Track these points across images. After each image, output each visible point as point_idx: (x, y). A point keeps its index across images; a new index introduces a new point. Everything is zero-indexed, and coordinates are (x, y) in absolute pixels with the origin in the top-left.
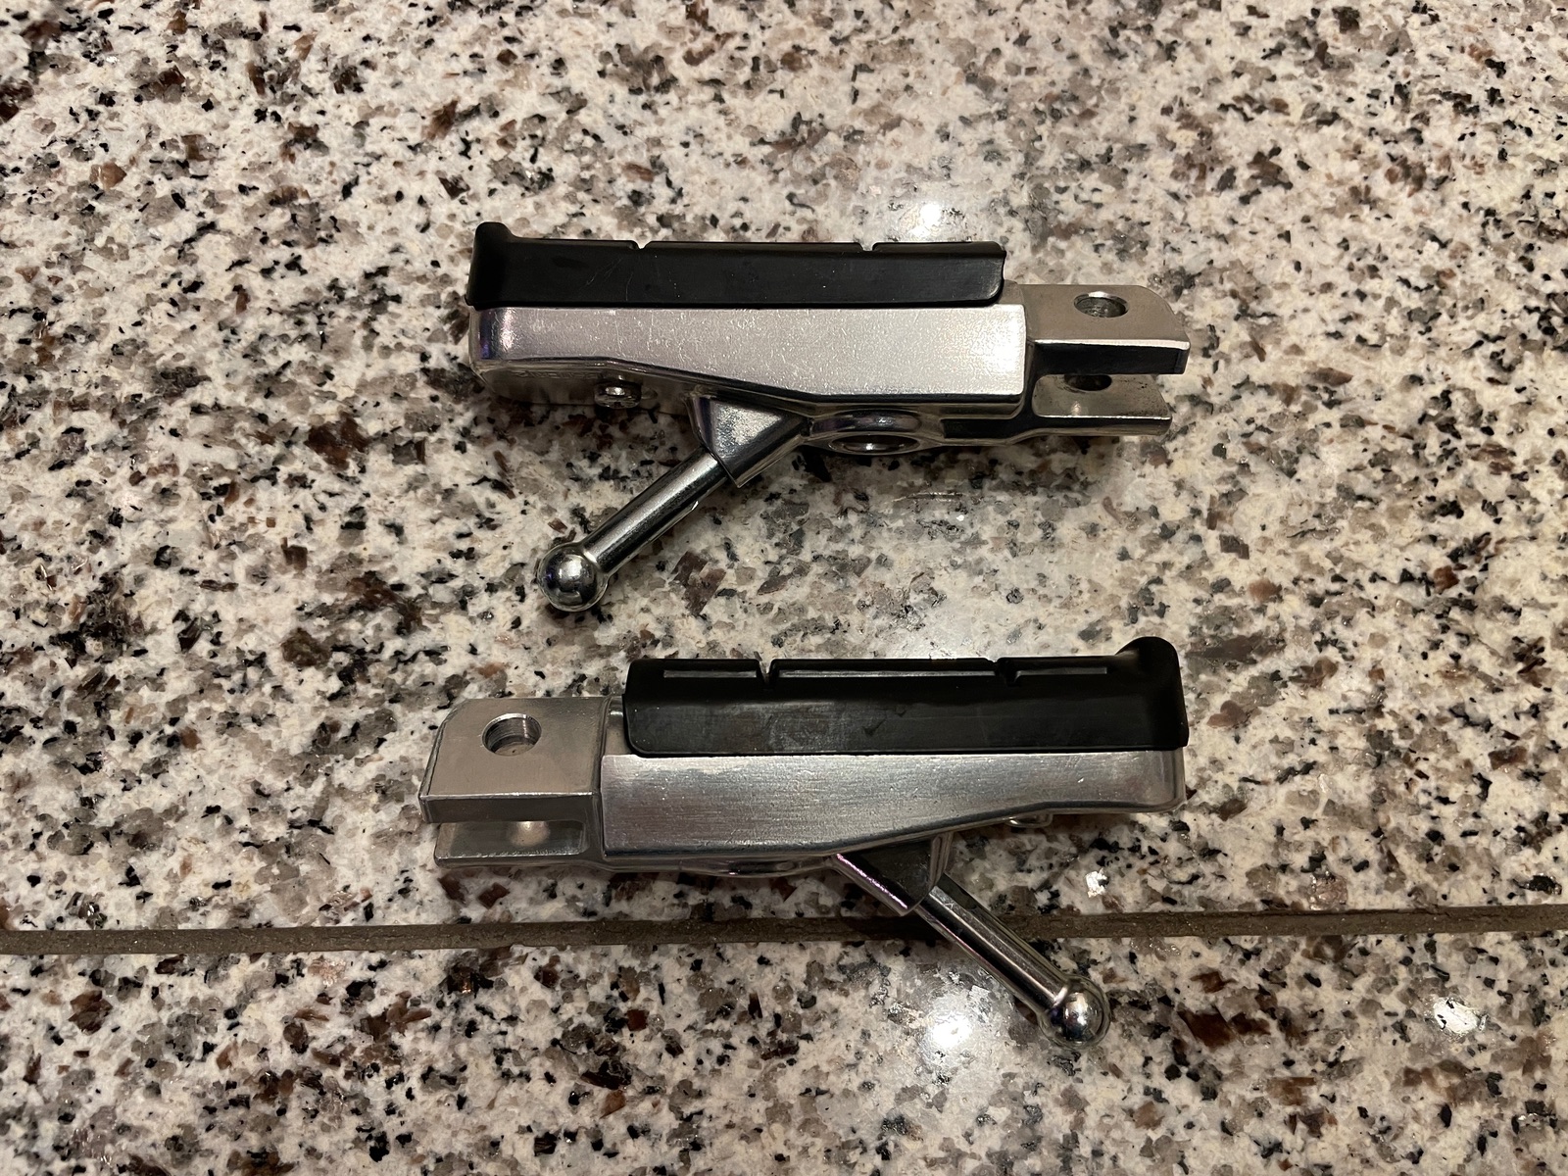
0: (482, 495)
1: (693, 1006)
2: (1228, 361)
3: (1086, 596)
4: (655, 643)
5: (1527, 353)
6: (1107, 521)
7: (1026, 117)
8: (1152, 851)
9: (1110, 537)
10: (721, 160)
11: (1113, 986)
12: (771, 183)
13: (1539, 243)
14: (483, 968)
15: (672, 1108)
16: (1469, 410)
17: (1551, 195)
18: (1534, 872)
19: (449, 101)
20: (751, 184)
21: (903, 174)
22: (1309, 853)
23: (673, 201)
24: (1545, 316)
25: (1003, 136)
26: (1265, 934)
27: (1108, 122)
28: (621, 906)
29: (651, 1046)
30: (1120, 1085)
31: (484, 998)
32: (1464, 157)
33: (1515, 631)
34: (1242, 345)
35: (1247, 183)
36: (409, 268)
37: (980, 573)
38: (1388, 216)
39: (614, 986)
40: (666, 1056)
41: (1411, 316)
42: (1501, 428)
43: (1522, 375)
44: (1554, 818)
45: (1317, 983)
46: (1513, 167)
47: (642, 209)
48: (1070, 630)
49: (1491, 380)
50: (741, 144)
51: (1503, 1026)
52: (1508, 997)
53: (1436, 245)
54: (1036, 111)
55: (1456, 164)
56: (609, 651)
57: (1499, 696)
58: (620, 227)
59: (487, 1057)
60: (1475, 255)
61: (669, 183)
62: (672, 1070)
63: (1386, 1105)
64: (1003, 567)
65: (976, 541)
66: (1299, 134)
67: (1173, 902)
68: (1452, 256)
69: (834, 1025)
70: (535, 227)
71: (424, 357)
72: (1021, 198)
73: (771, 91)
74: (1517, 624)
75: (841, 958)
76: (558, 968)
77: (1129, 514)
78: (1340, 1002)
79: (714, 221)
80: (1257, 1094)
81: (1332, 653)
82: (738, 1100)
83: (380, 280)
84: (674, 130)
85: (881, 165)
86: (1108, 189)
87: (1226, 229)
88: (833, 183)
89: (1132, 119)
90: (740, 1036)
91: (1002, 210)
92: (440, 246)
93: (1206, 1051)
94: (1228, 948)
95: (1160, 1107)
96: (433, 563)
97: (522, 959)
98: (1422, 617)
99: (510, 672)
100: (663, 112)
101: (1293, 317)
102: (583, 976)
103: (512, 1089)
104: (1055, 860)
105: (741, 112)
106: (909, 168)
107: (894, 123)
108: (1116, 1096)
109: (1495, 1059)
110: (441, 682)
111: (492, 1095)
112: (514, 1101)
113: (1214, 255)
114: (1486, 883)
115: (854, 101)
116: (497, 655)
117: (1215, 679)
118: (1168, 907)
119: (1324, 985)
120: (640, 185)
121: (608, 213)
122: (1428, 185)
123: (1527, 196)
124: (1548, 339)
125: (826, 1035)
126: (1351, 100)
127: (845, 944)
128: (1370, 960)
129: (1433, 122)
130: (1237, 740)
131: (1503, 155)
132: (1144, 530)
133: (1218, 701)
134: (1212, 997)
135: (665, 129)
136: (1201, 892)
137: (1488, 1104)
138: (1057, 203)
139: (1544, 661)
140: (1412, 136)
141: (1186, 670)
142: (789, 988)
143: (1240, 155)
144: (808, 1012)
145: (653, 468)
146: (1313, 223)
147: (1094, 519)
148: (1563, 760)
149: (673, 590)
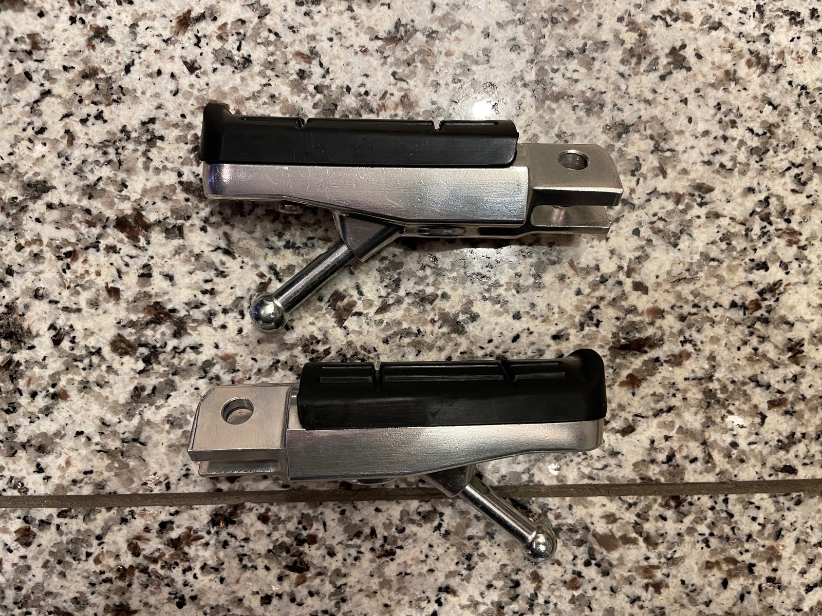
0: (217, 257)
1: (341, 533)
2: (645, 178)
3: (556, 316)
4: (318, 342)
5: (816, 174)
6: (570, 273)
7: (536, 23)
9: (571, 282)
10: (351, 50)
11: (560, 521)
12: (382, 65)
14: (231, 514)
15: (331, 582)
16: (779, 208)
18: (784, 463)
19: (186, 10)
20: (370, 66)
21: (461, 60)
22: (667, 454)
23: (324, 77)
25: (522, 35)
26: (640, 495)
27: (585, 27)
28: (302, 483)
29: (319, 553)
30: (560, 569)
31: (231, 529)
32: (792, 52)
33: (789, 335)
34: (654, 169)
35: (665, 67)
36: (168, 119)
37: (499, 302)
38: (745, 89)
39: (300, 523)
40: (327, 557)
41: (752, 151)
42: (795, 219)
43: (810, 188)
44: (798, 435)
45: (665, 519)
46: (820, 59)
47: (305, 82)
48: (546, 335)
49: (793, 191)
50: (364, 40)
51: (759, 540)
52: (763, 526)
53: (771, 107)
54: (542, 18)
55: (787, 57)
56: (292, 346)
57: (776, 370)
58: (292, 93)
59: (234, 558)
60: (793, 114)
61: (321, 65)
62: (331, 564)
63: (695, 579)
64: (511, 299)
65: (497, 285)
66: (698, 35)
68: (779, 115)
69: (415, 541)
70: (242, 93)
71: (180, 175)
72: (531, 76)
73: (383, 4)
74: (790, 331)
75: (418, 508)
76: (270, 514)
77: (582, 269)
78: (676, 529)
79: (348, 89)
80: (630, 574)
81: (689, 347)
82: (364, 578)
83: (151, 126)
84: (324, 31)
85: (449, 54)
86: (583, 70)
87: (650, 96)
88: (419, 65)
89: (600, 25)
90: (366, 547)
91: (519, 84)
92: (185, 104)
93: (605, 553)
94: (620, 502)
95: (580, 580)
96: (192, 298)
97: (251, 510)
98: (740, 327)
99: (238, 358)
100: (317, 17)
101: (685, 152)
102: (283, 518)
103: (248, 574)
104: (533, 457)
105: (364, 18)
106: (465, 56)
107: (456, 27)
108: (558, 575)
109: (753, 556)
110: (200, 364)
111: (238, 576)
112: (249, 579)
113: (642, 113)
114: (758, 469)
115: (433, 11)
116: (230, 349)
117: (624, 361)
118: (591, 482)
119: (669, 520)
120: (304, 66)
121: (284, 84)
122: (770, 70)
125: (410, 546)
126: (730, 14)
127: (421, 501)
128: (693, 508)
129: (776, 29)
130: (634, 394)
131: (815, 51)
132: (591, 278)
133: (625, 373)
134: (610, 526)
135: (318, 29)
136: (608, 474)
137: (747, 578)
138: (552, 79)
139: (803, 352)
140: (764, 38)
141: (609, 357)
142: (391, 523)
143: (662, 48)
144: (401, 535)
145: (315, 241)
146: (701, 93)
147: (563, 271)
148: (806, 405)
149: (327, 312)
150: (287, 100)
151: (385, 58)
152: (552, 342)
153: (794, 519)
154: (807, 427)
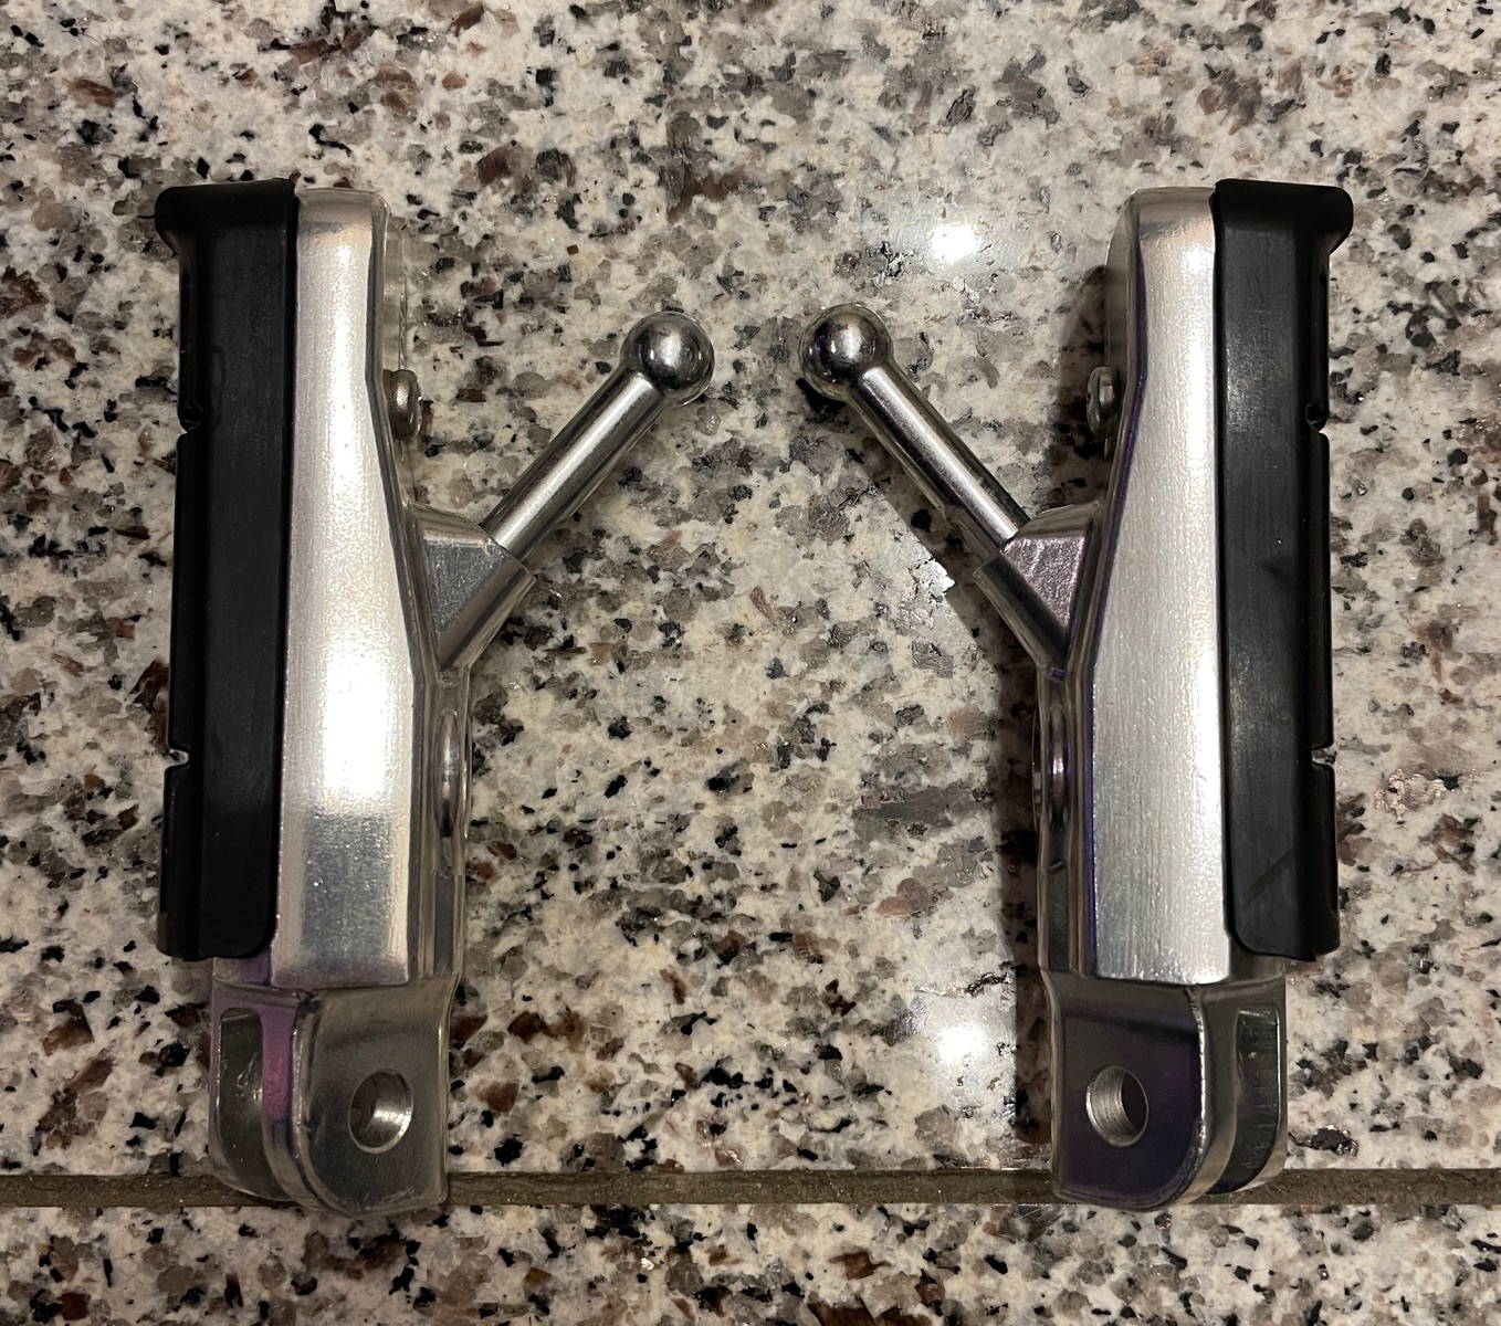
1: (150, 1290)
3: (719, 729)
4: (106, 792)
5: (1386, 374)
6: (755, 620)
8: (788, 1087)
9: (758, 645)
10: (213, 74)
11: (723, 1268)
12: (287, 109)
13: (1424, 205)
17: (1450, 128)
18: (1320, 1125)
20: (258, 113)
21: (483, 97)
23: (143, 138)
24: (1420, 317)
25: (635, 37)
26: (936, 1201)
27: (790, 18)
28: (53, 1156)
32: (1321, 69)
34: (964, 363)
35: (991, 113)
37: (574, 694)
38: (1197, 164)
39: (44, 1261)
43: (1373, 408)
44: (1356, 1049)
45: (1001, 1268)
46: (1398, 82)
47: (97, 150)
48: (694, 777)
50: (244, 49)
52: (1269, 1294)
55: (1309, 81)
56: (41, 803)
58: (65, 178)
61: (138, 110)
64: (602, 685)
65: (569, 648)
66: (1075, 34)
67: (812, 1157)
69: (341, 1316)
72: (656, 136)
75: (352, 1229)
77: (788, 613)
78: (1031, 1295)
84: (147, 30)
85: (452, 83)
86: (786, 121)
88: (379, 109)
89: (827, 11)
91: (627, 153)
94: (883, 1219)
104: (652, 1098)
106: (494, 87)
107: (473, 16)
117: (891, 847)
118: (805, 1163)
119: (1012, 1272)
120: (95, 113)
121: (46, 158)
122: (1262, 114)
123: (1413, 129)
124: (1419, 351)
128: (1078, 1240)
129: (1280, 13)
130: (917, 933)
131: (1383, 65)
132: (806, 635)
133: (893, 879)
134: (856, 1284)
135: (133, 26)
136: (851, 1144)
138: (709, 142)
139: (1362, 828)
140: (1247, 37)
141: (853, 836)
142: (280, 1267)
143: (984, 68)
144: (306, 1300)
145: (106, 539)
146: (1083, 176)
147: (738, 618)
148: (1377, 968)
149: (131, 718)
150: (51, 195)
151: (296, 92)
152: (707, 797)
153: (1355, 1279)
154: (1379, 1027)
